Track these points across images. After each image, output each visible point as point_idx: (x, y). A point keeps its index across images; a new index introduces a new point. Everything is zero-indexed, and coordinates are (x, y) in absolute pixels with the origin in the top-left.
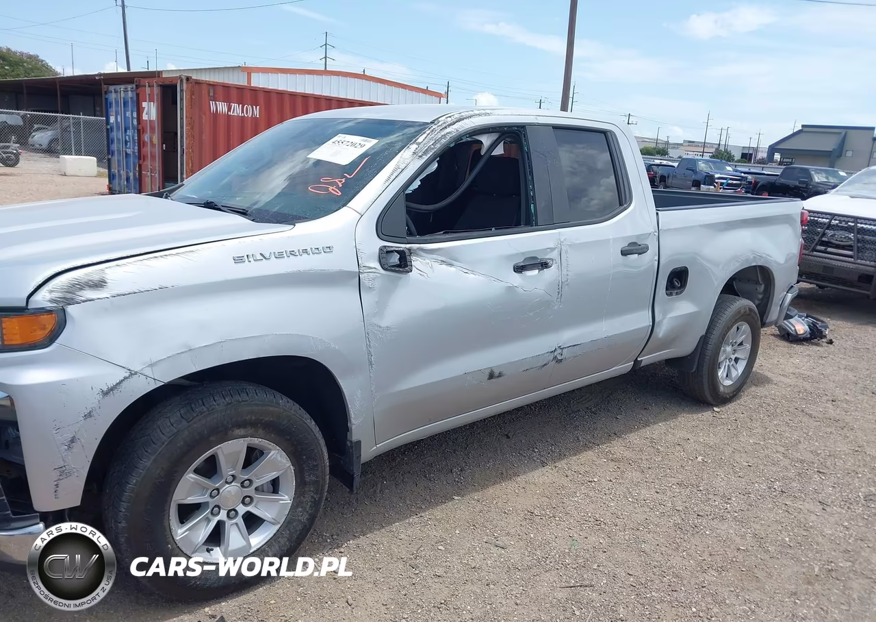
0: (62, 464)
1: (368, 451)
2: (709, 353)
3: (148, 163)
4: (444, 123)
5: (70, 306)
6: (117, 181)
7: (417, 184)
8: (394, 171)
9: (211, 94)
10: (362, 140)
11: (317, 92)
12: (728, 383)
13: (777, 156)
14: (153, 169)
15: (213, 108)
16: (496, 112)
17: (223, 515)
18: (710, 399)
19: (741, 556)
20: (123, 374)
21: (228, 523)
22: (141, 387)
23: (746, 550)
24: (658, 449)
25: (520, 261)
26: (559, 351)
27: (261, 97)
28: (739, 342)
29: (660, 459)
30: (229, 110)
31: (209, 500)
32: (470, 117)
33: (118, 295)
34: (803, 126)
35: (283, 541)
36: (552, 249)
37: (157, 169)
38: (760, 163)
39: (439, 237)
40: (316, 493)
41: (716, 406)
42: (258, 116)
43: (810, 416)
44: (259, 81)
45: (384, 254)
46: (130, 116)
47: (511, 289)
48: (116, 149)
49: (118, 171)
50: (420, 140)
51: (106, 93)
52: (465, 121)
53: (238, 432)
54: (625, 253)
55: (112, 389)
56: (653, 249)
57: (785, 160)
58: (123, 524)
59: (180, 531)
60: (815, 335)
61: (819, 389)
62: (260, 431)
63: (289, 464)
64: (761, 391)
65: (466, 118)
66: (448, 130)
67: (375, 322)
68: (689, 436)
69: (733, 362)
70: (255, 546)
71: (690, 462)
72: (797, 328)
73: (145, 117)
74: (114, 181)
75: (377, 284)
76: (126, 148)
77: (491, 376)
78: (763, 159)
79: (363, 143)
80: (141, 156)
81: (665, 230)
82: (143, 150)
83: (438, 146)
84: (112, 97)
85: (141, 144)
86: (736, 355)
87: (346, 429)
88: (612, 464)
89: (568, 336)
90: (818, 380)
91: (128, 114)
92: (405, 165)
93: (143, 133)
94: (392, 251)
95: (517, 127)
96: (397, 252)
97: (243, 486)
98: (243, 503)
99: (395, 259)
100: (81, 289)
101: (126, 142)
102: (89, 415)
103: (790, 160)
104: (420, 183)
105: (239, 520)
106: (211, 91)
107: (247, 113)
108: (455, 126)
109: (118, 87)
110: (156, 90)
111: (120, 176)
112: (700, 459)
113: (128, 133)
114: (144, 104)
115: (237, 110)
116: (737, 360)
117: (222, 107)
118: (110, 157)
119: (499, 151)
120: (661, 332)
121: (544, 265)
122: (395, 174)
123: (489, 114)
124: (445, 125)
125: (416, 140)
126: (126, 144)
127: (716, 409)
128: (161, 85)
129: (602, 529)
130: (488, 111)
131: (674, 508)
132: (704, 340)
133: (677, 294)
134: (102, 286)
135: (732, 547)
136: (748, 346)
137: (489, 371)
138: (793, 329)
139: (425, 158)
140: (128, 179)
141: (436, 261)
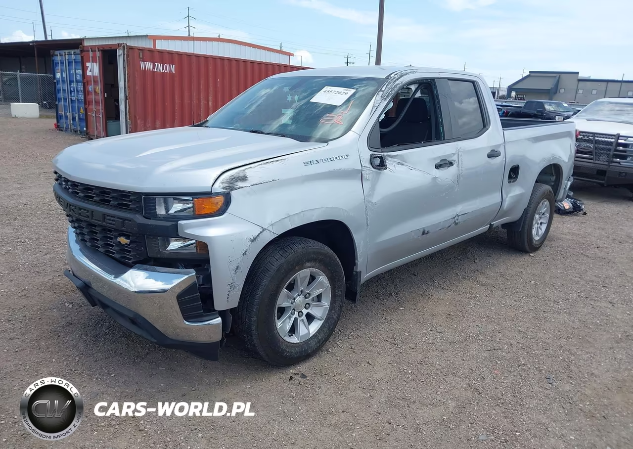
0: (232, 282)
1: (365, 277)
2: (528, 219)
3: (93, 107)
4: (394, 78)
5: (233, 191)
6: (64, 120)
7: (383, 116)
8: (373, 108)
9: (141, 57)
10: (345, 90)
11: (215, 54)
12: (537, 238)
13: (513, 94)
14: (97, 112)
15: (142, 66)
16: (419, 71)
17: (296, 315)
18: (527, 248)
19: (576, 331)
20: (259, 230)
21: (299, 319)
22: (268, 237)
23: (578, 328)
24: (506, 278)
25: (438, 161)
26: (457, 218)
27: (176, 58)
28: (543, 212)
29: (510, 283)
30: (154, 67)
31: (291, 305)
32: (407, 74)
33: (254, 185)
34: (530, 72)
35: (326, 330)
36: (454, 154)
37: (101, 111)
38: (501, 99)
39: (395, 148)
40: (341, 302)
41: (531, 253)
42: (174, 72)
43: (588, 256)
44: (161, 45)
45: (372, 158)
46: (74, 73)
47: (435, 179)
48: (62, 97)
49: (65, 113)
50: (383, 89)
51: (53, 56)
52: (405, 77)
53: (308, 264)
54: (489, 156)
55: (255, 239)
56: (502, 154)
57: (519, 96)
58: (255, 318)
59: (279, 324)
60: (576, 209)
61: (587, 241)
62: (317, 264)
63: (329, 284)
64: (554, 244)
65: (404, 75)
66: (397, 82)
67: (370, 200)
68: (521, 270)
69: (539, 225)
70: (312, 333)
71: (528, 284)
72: (564, 205)
73: (89, 73)
74: (61, 121)
75: (371, 176)
76: (71, 96)
77: (424, 233)
78: (504, 96)
79: (345, 92)
80: (86, 102)
81: (508, 142)
82: (89, 98)
83: (393, 92)
84: (58, 59)
85: (86, 93)
86: (541, 221)
87: (354, 264)
88: (483, 288)
89: (459, 209)
90: (585, 236)
91: (72, 71)
92: (378, 105)
93: (87, 85)
94: (376, 157)
95: (430, 79)
96: (379, 157)
97: (305, 297)
98: (305, 307)
99: (378, 161)
100: (236, 182)
101: (71, 91)
102: (245, 254)
103: (522, 96)
104: (384, 115)
105: (304, 317)
106: (141, 54)
107: (166, 70)
108: (400, 80)
109: (62, 52)
110: (98, 54)
111: (66, 117)
112: (533, 282)
113: (72, 85)
114: (88, 64)
115: (159, 68)
116: (541, 223)
117: (149, 66)
118: (57, 103)
119: (418, 95)
120: (506, 205)
121: (451, 164)
122: (374, 110)
123: (415, 72)
124: (394, 80)
125: (381, 89)
126: (71, 93)
127: (531, 254)
128: (101, 50)
129: (494, 322)
130: (415, 71)
131: (529, 309)
132: (526, 211)
133: (513, 181)
134: (246, 180)
135: (570, 327)
136: (548, 215)
137: (422, 230)
138: (562, 206)
139: (388, 100)
140: (74, 119)
141: (396, 162)
